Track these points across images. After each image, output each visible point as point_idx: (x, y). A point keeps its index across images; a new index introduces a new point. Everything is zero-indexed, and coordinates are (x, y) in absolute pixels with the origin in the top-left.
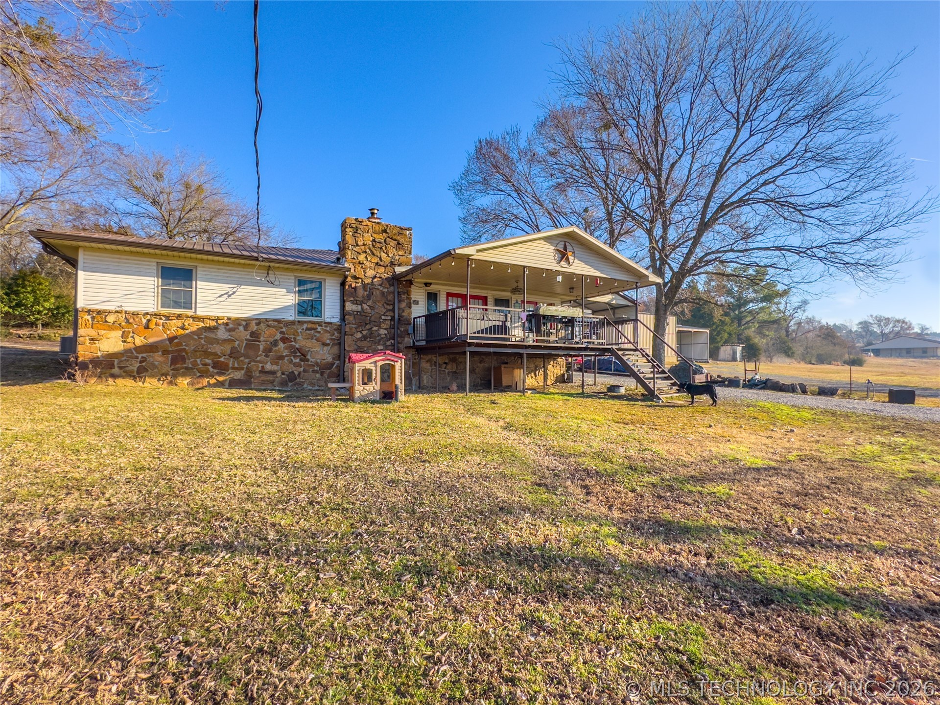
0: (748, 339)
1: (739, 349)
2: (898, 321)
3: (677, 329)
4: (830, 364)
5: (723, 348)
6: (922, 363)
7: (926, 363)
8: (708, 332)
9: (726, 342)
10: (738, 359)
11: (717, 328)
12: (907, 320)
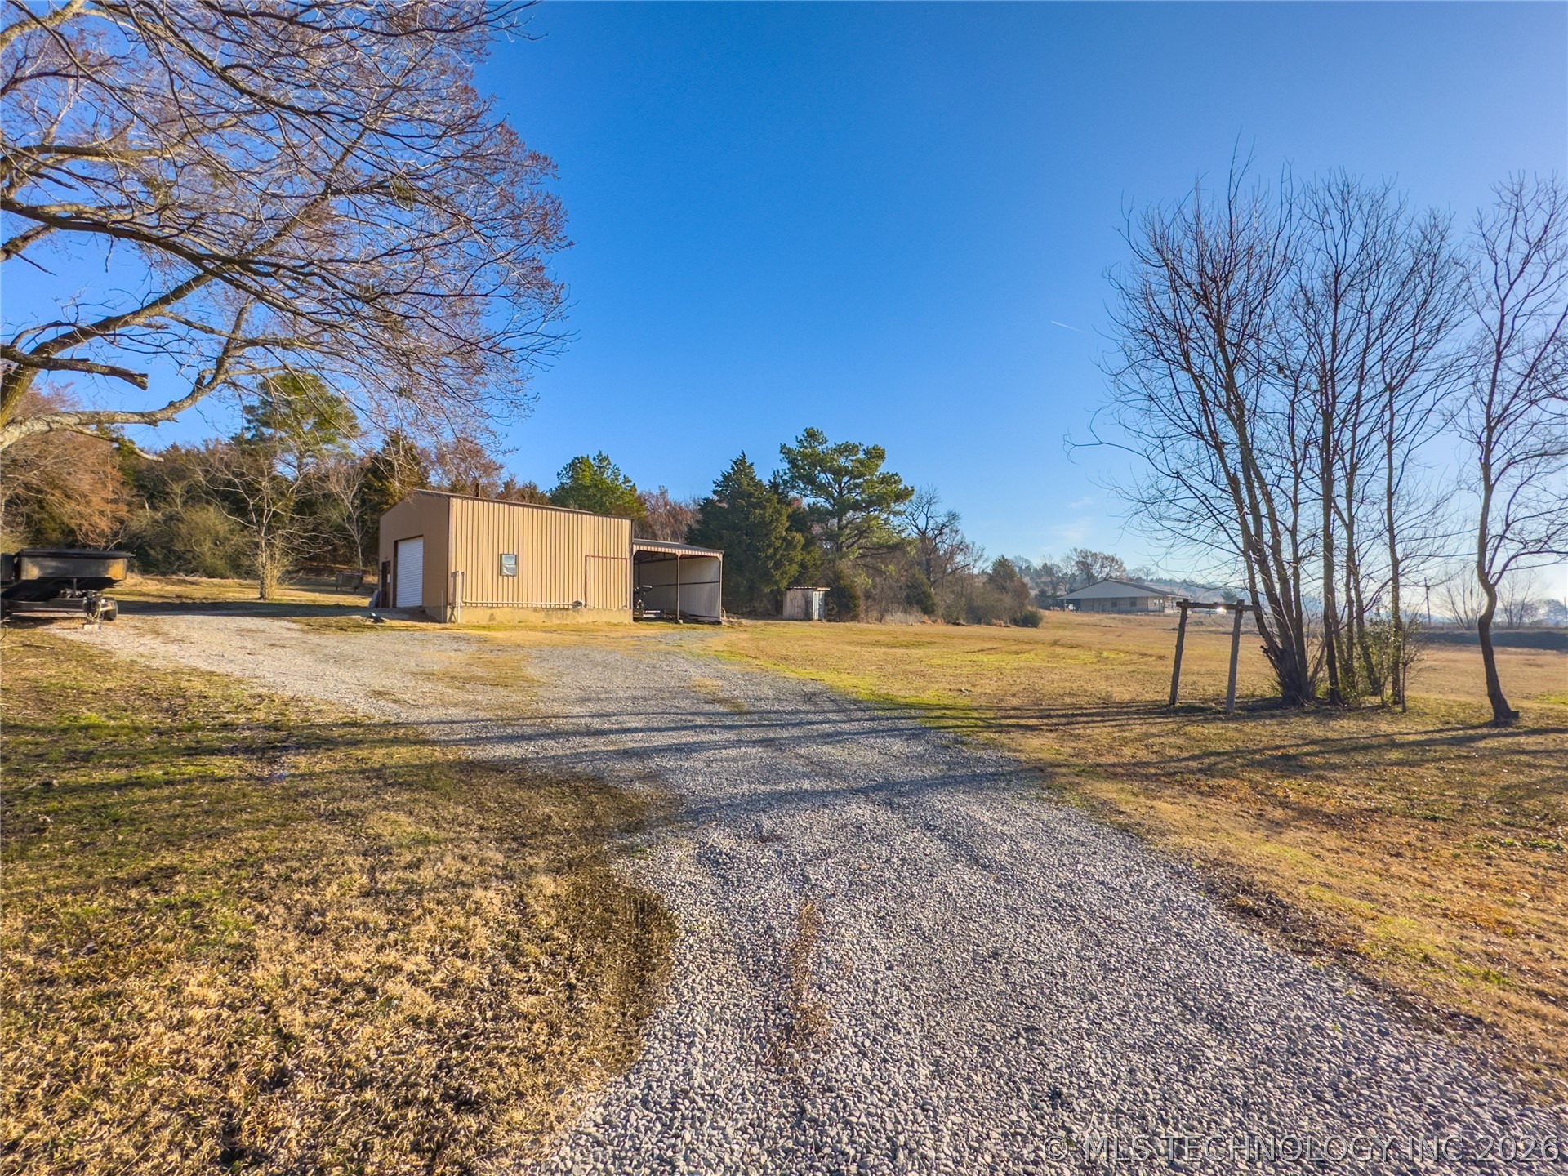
0: (838, 576)
1: (817, 596)
2: (1107, 558)
3: (636, 548)
4: (989, 624)
5: (790, 594)
6: (1123, 620)
7: (1129, 621)
8: (720, 557)
9: (796, 582)
10: (816, 617)
11: (775, 554)
12: (1117, 557)
